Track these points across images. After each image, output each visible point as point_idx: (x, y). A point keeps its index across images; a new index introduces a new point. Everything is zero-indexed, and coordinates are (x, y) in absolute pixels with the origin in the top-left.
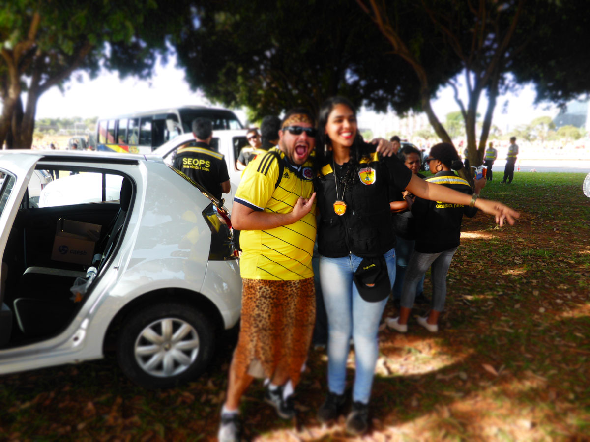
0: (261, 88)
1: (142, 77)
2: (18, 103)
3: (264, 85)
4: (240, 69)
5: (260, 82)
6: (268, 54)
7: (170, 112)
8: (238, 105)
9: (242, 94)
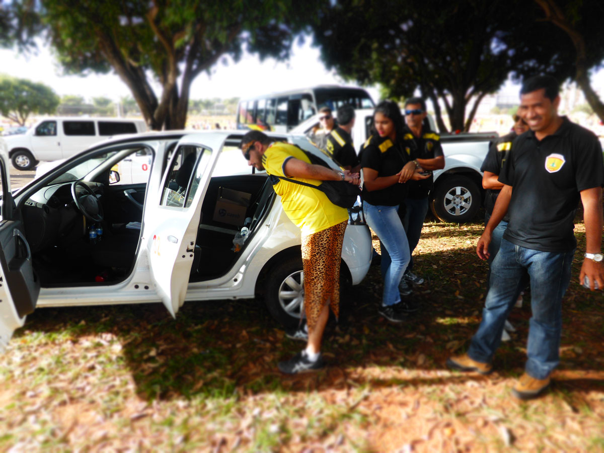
0: (396, 63)
1: (280, 59)
2: (174, 87)
3: (399, 60)
4: (375, 45)
5: (395, 57)
6: (405, 27)
7: (306, 91)
8: (371, 83)
9: (375, 71)
